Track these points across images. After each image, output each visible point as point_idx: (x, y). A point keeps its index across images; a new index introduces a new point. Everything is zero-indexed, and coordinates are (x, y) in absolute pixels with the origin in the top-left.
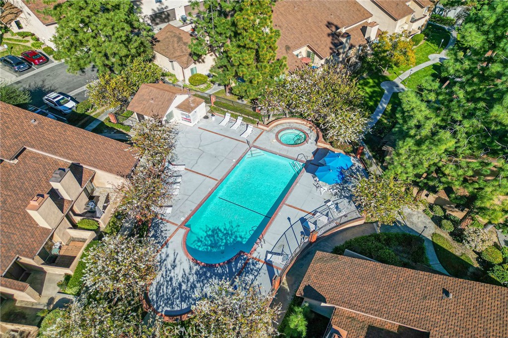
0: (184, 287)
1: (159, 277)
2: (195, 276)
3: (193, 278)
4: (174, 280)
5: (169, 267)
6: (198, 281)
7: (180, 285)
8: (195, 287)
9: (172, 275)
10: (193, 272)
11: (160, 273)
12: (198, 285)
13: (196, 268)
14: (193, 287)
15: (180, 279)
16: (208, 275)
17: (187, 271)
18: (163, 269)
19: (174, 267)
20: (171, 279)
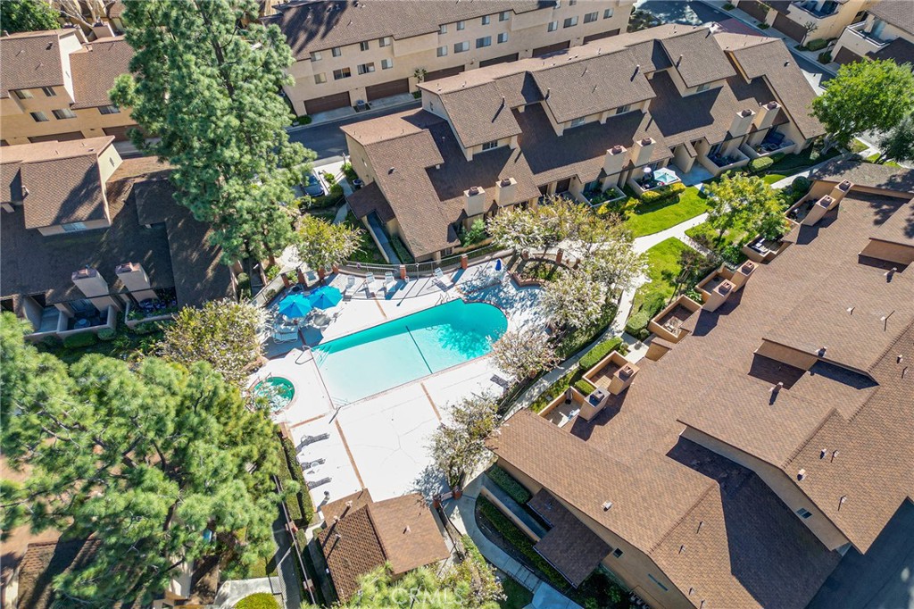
0: (529, 303)
1: (544, 320)
2: (515, 306)
3: (518, 305)
4: (533, 312)
5: (531, 323)
6: (516, 301)
7: (531, 306)
8: (520, 299)
9: (532, 316)
10: (514, 309)
11: (540, 323)
12: (517, 298)
13: (510, 311)
14: (522, 299)
15: (528, 310)
16: (504, 301)
17: (518, 312)
18: (536, 324)
19: (527, 321)
20: (535, 313)
